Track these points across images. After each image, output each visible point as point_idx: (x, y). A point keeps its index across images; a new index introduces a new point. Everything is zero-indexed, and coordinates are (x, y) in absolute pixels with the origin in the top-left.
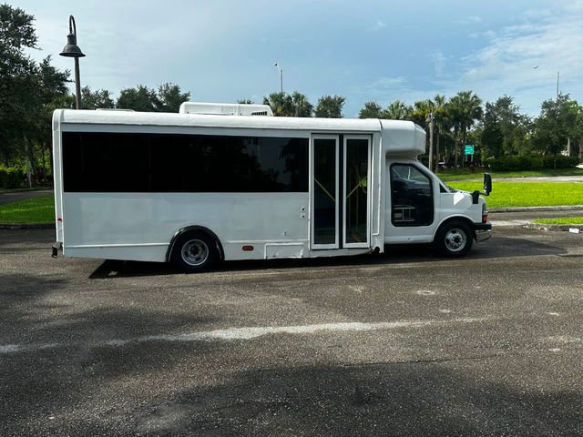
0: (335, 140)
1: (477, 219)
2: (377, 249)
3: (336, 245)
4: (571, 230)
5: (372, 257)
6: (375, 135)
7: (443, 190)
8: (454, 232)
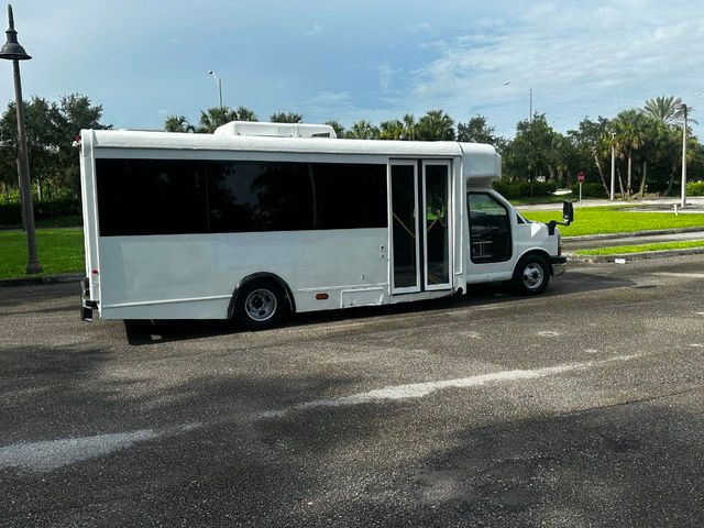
0: (413, 167)
1: (553, 252)
2: (460, 289)
3: (417, 288)
4: (617, 261)
5: (454, 300)
6: (456, 160)
7: (520, 221)
8: (531, 267)
